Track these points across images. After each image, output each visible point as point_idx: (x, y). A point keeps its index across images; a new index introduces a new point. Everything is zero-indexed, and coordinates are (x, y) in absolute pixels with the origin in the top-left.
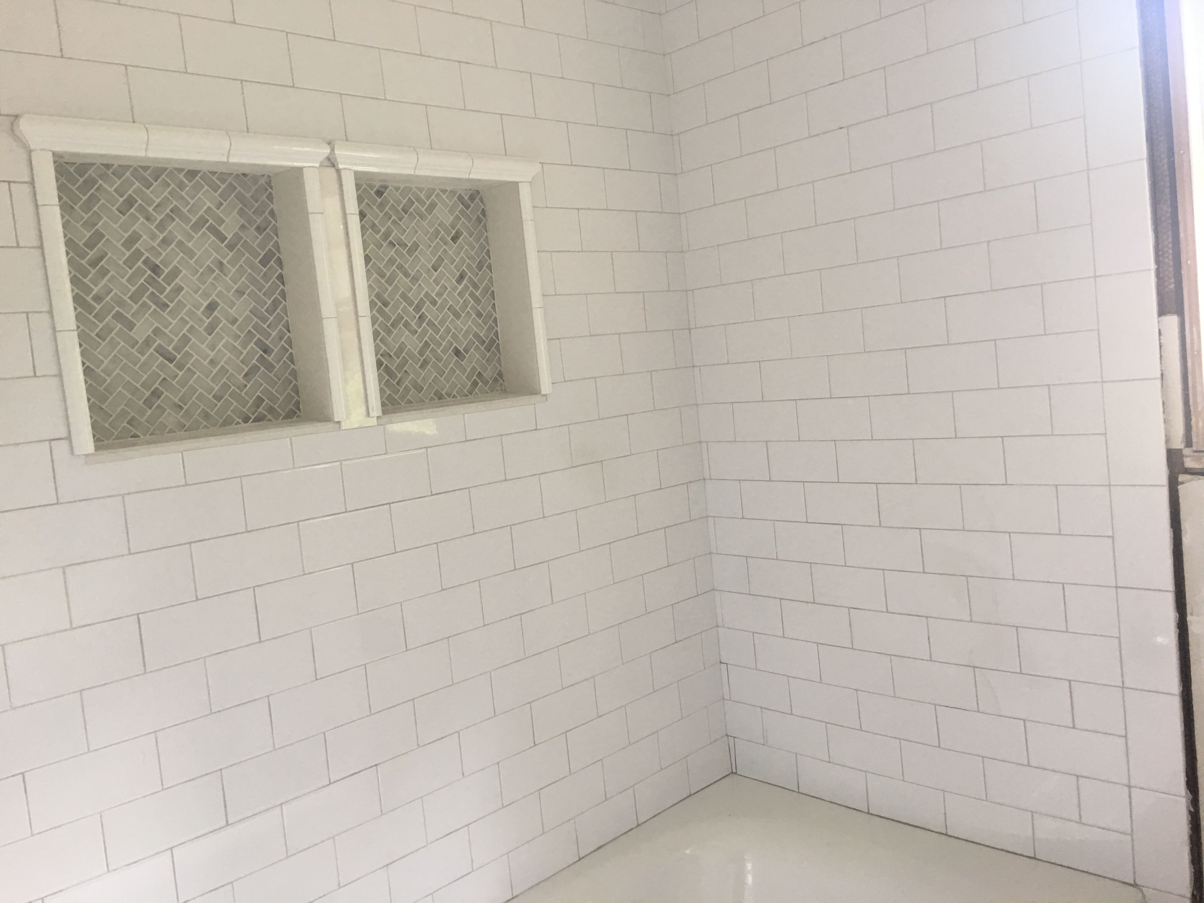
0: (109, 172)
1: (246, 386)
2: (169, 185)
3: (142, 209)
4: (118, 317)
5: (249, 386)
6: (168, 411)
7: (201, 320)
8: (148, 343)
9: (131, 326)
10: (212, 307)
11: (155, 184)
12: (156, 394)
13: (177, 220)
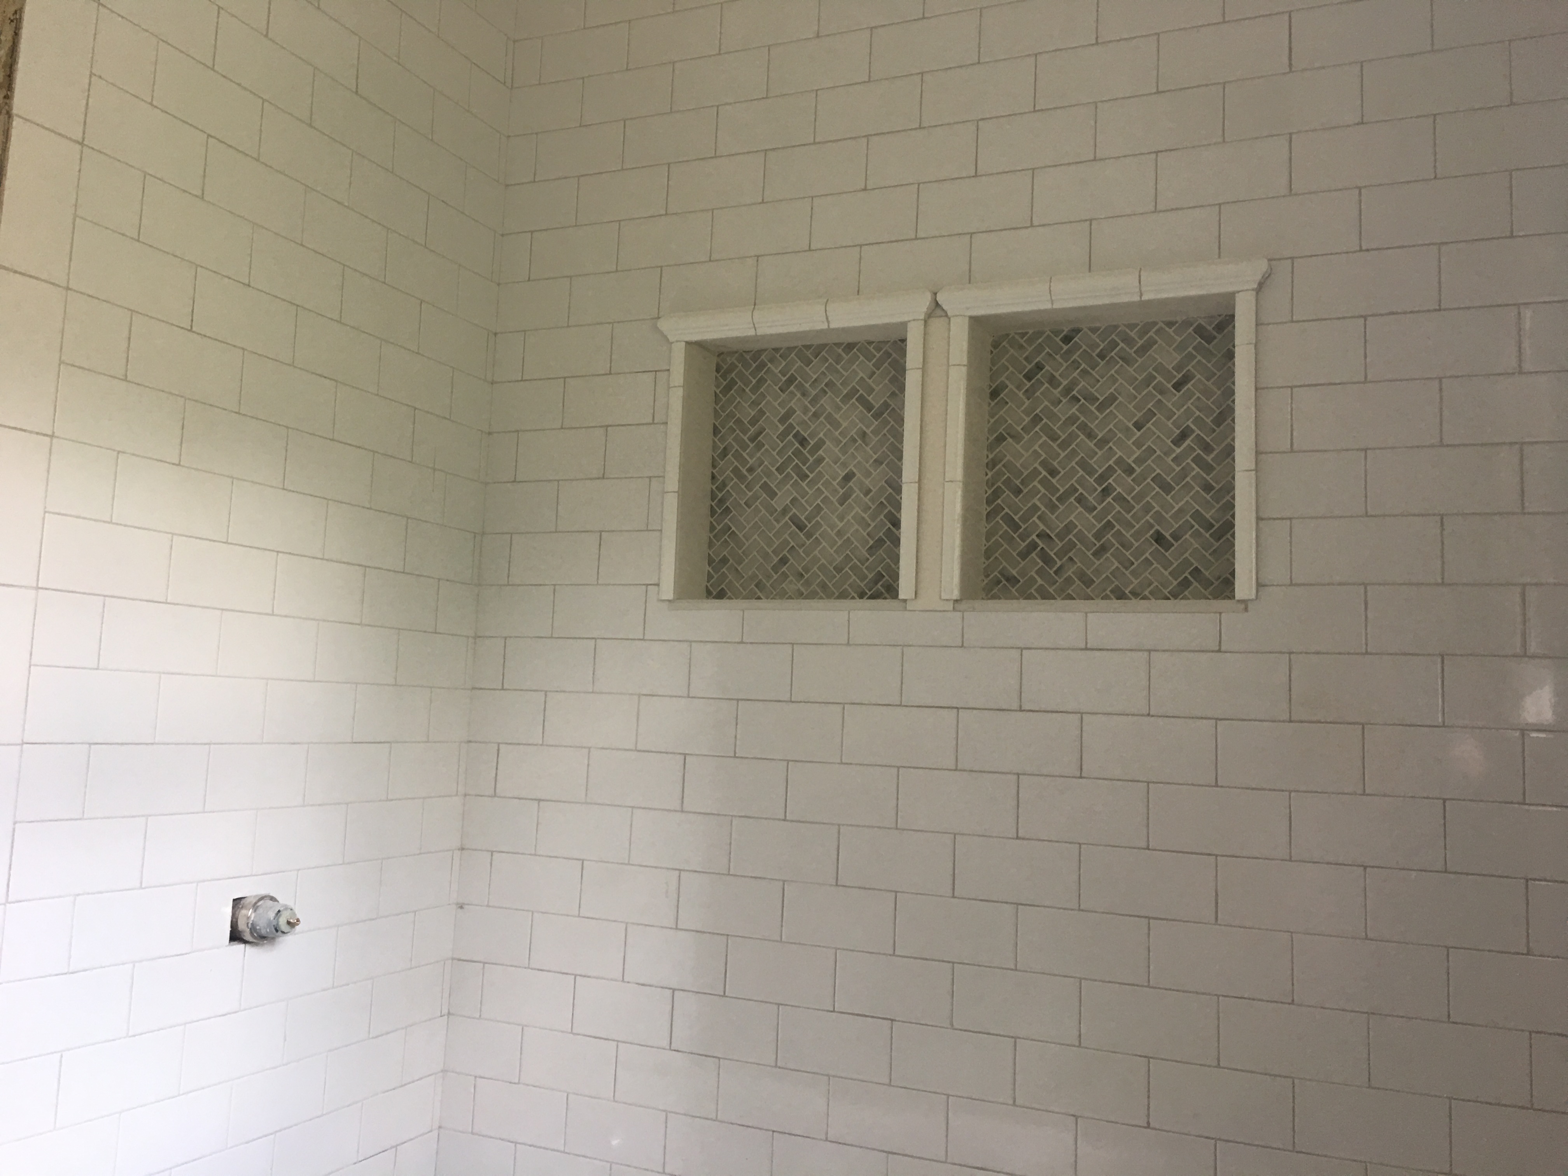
0: (778, 356)
1: (868, 559)
2: (827, 360)
3: (800, 387)
4: (765, 487)
5: (871, 559)
6: (791, 578)
7: (836, 490)
8: (785, 511)
9: (773, 494)
10: (848, 477)
11: (815, 361)
12: (784, 561)
13: (829, 393)
